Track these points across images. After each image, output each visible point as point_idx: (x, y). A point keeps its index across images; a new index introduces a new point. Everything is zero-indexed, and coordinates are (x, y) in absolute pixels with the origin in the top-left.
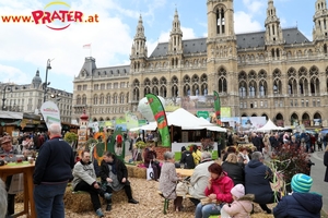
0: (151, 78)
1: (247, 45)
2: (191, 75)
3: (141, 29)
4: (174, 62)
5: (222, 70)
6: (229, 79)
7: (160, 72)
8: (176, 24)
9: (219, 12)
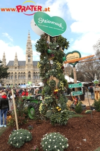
2: (21, 72)
4: (16, 68)
5: (29, 72)
6: (31, 75)
7: (11, 71)
8: (16, 56)
9: (29, 56)
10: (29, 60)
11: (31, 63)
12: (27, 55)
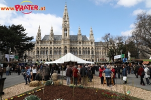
0: (43, 47)
1: (73, 39)
2: (56, 47)
3: (39, 30)
4: (51, 43)
5: (66, 47)
6: (68, 50)
7: (46, 46)
8: (52, 30)
9: (65, 30)
10: (65, 34)
11: (68, 37)
12: (63, 29)
